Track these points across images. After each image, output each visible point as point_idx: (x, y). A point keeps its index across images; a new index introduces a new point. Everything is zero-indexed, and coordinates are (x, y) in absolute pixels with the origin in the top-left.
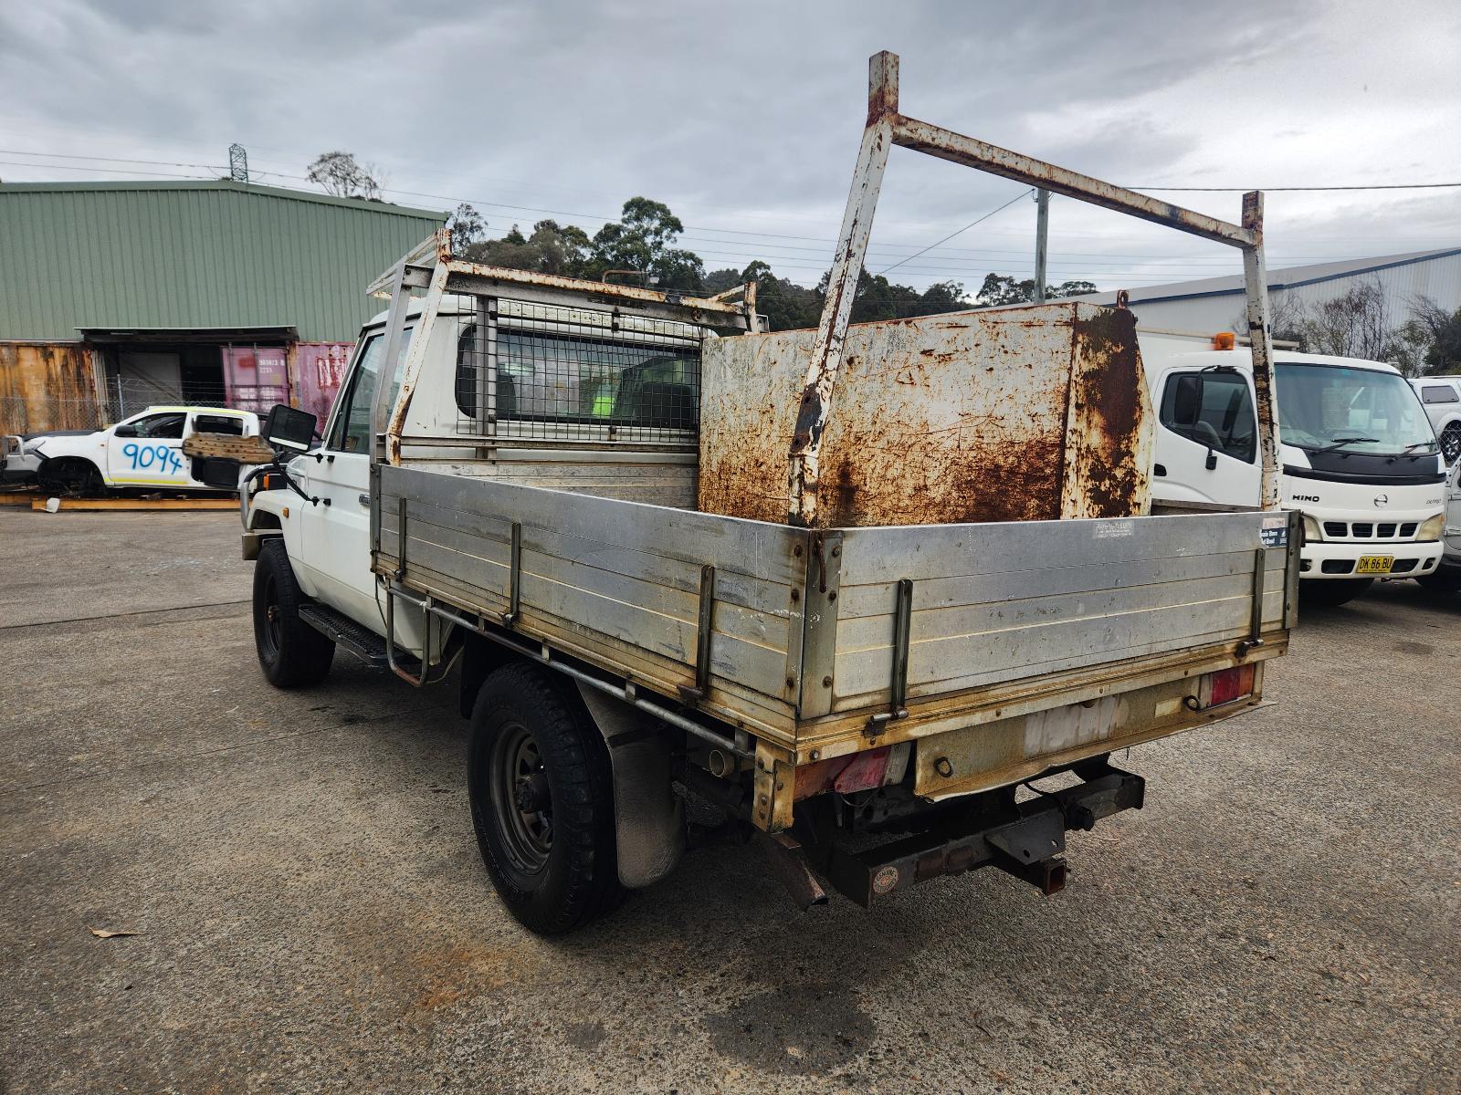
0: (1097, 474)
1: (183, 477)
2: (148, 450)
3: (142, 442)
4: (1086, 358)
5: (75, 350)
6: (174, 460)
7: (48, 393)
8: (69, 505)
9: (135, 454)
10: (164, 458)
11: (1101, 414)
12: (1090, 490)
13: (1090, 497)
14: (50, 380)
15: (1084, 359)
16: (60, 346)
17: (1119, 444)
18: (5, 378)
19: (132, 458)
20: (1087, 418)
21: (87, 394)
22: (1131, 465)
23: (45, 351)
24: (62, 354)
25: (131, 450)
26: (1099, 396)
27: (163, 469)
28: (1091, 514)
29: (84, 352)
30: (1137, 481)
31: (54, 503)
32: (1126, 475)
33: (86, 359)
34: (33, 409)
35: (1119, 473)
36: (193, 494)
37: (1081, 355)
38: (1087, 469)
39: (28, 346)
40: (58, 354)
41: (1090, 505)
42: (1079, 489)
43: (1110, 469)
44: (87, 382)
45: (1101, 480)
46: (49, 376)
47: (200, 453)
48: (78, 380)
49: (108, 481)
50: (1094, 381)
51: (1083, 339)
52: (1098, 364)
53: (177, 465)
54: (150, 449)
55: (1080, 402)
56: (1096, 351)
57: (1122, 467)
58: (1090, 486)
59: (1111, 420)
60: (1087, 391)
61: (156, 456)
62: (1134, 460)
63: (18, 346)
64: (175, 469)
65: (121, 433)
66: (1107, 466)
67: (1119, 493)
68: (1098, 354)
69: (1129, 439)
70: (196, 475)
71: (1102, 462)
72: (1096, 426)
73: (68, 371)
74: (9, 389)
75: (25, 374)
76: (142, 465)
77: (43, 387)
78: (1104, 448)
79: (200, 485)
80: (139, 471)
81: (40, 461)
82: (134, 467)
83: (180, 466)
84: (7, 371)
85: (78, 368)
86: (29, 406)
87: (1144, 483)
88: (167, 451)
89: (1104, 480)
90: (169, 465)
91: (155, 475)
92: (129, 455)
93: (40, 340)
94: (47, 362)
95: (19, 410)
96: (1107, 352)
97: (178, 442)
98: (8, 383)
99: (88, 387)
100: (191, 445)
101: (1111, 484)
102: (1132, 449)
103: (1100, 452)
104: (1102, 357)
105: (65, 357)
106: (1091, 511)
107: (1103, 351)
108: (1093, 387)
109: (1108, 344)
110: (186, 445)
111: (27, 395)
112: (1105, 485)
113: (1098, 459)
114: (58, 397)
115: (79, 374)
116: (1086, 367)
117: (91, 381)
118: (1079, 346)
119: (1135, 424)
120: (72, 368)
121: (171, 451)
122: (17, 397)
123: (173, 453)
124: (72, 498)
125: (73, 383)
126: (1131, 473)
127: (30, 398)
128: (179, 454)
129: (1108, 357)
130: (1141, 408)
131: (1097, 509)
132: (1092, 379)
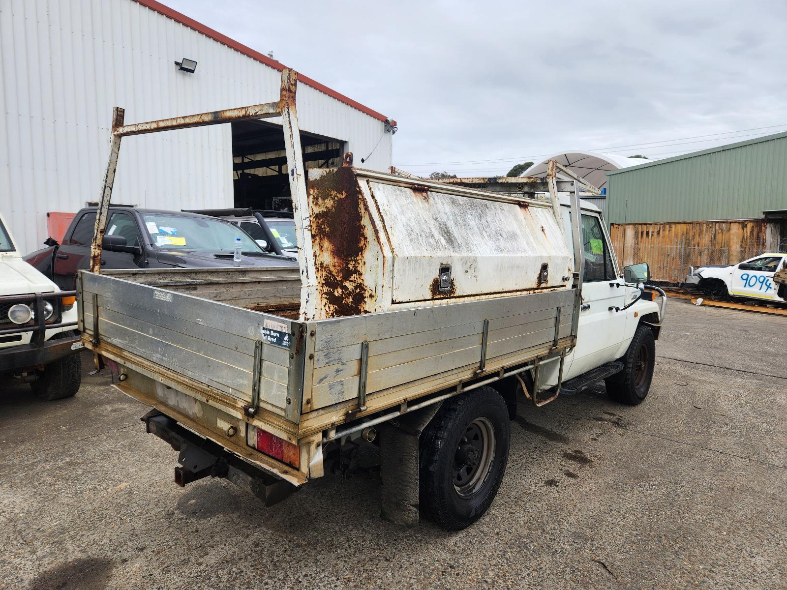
0: (330, 282)
1: (772, 294)
2: (754, 277)
3: (752, 273)
4: (317, 204)
5: (759, 224)
6: (768, 284)
7: (741, 246)
8: (707, 302)
9: (747, 279)
10: (762, 282)
11: (330, 241)
12: (325, 293)
13: (326, 298)
14: (743, 240)
15: (315, 205)
16: (751, 221)
17: (347, 264)
18: (722, 238)
19: (745, 281)
20: (320, 244)
21: (761, 246)
22: (360, 281)
23: (743, 224)
24: (752, 226)
25: (745, 277)
26: (328, 229)
27: (760, 289)
28: (328, 310)
29: (763, 224)
30: (367, 294)
31: (700, 301)
32: (356, 288)
33: (763, 228)
34: (732, 254)
35: (350, 286)
36: (776, 305)
37: (313, 202)
38: (322, 279)
39: (736, 222)
40: (750, 225)
41: (326, 304)
42: (317, 291)
43: (340, 281)
44: (761, 240)
45: (335, 287)
46: (743, 237)
47: (784, 281)
48: (757, 239)
49: (731, 293)
50: (324, 219)
51: (314, 192)
52: (327, 208)
53: (769, 287)
54: (756, 277)
55: (313, 233)
56: (324, 199)
57: (351, 281)
58: (325, 291)
59: (339, 246)
60: (318, 226)
61: (758, 281)
62: (362, 277)
63: (731, 223)
64: (767, 290)
65: (742, 267)
66: (339, 279)
67: (351, 300)
68: (326, 201)
69: (356, 261)
70: (780, 294)
71: (334, 276)
72: (327, 250)
73: (753, 234)
74: (723, 243)
75: (732, 236)
76: (749, 285)
77: (739, 243)
78: (334, 266)
79: (781, 300)
80: (748, 288)
81: (699, 279)
82: (745, 286)
83: (771, 288)
84: (724, 235)
85: (758, 233)
86: (731, 253)
87: (373, 297)
88: (765, 278)
89: (337, 288)
90: (764, 287)
91: (755, 292)
92: (744, 279)
93: (741, 218)
94: (743, 230)
95: (726, 254)
96: (333, 199)
97: (772, 274)
98: (723, 241)
99: (761, 243)
100: (779, 276)
101: (342, 292)
102: (359, 269)
103: (332, 269)
104: (329, 203)
105: (753, 227)
106: (327, 308)
107: (329, 199)
108: (323, 223)
109: (333, 193)
110: (776, 276)
111: (730, 247)
112: (338, 292)
113: (330, 273)
114: (746, 248)
115: (758, 236)
116: (317, 210)
117: (764, 240)
118: (311, 197)
119: (361, 250)
120: (755, 233)
121: (767, 278)
122: (726, 248)
123: (768, 280)
124: (710, 299)
125: (755, 241)
126: (361, 287)
127: (732, 249)
128: (771, 281)
129: (334, 202)
130: (366, 238)
131: (332, 308)
132: (322, 218)
